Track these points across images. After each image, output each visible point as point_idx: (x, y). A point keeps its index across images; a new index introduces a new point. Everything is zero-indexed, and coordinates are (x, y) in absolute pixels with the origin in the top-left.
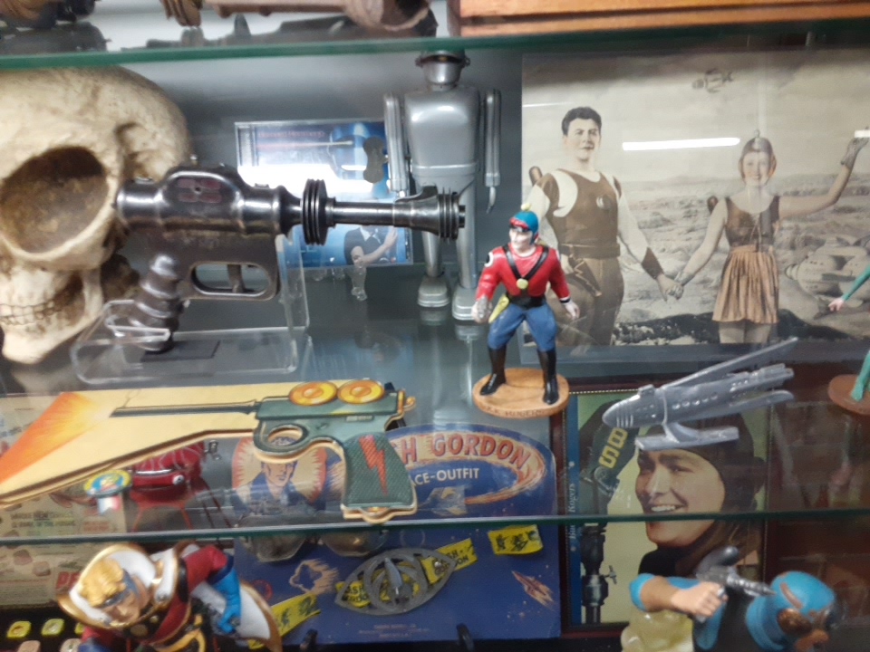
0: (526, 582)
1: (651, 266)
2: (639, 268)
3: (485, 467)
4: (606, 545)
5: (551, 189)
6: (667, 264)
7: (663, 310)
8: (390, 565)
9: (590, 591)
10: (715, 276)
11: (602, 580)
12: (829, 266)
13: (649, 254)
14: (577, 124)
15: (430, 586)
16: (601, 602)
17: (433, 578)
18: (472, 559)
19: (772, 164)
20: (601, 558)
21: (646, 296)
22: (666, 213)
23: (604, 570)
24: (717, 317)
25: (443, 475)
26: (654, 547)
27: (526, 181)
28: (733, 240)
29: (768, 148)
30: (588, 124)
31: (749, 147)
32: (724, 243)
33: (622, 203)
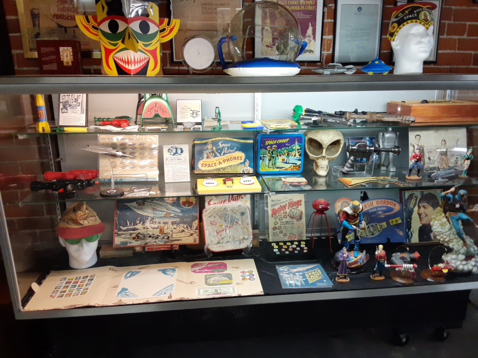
0: (398, 231)
1: (429, 159)
2: (428, 159)
3: (387, 207)
4: (412, 225)
5: (414, 146)
6: (432, 158)
7: (431, 166)
8: (370, 227)
9: (409, 235)
10: (439, 160)
11: (411, 233)
12: (455, 159)
13: (429, 157)
14: (417, 137)
15: (379, 231)
16: (411, 238)
17: (379, 229)
18: (386, 226)
19: (446, 143)
20: (411, 227)
21: (429, 164)
22: (431, 150)
23: (411, 230)
24: (440, 167)
25: (379, 209)
26: (421, 225)
27: (410, 145)
28: (441, 155)
29: (445, 141)
30: (419, 137)
31: (442, 141)
32: (440, 155)
33: (425, 149)
